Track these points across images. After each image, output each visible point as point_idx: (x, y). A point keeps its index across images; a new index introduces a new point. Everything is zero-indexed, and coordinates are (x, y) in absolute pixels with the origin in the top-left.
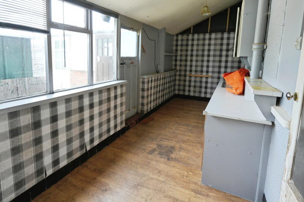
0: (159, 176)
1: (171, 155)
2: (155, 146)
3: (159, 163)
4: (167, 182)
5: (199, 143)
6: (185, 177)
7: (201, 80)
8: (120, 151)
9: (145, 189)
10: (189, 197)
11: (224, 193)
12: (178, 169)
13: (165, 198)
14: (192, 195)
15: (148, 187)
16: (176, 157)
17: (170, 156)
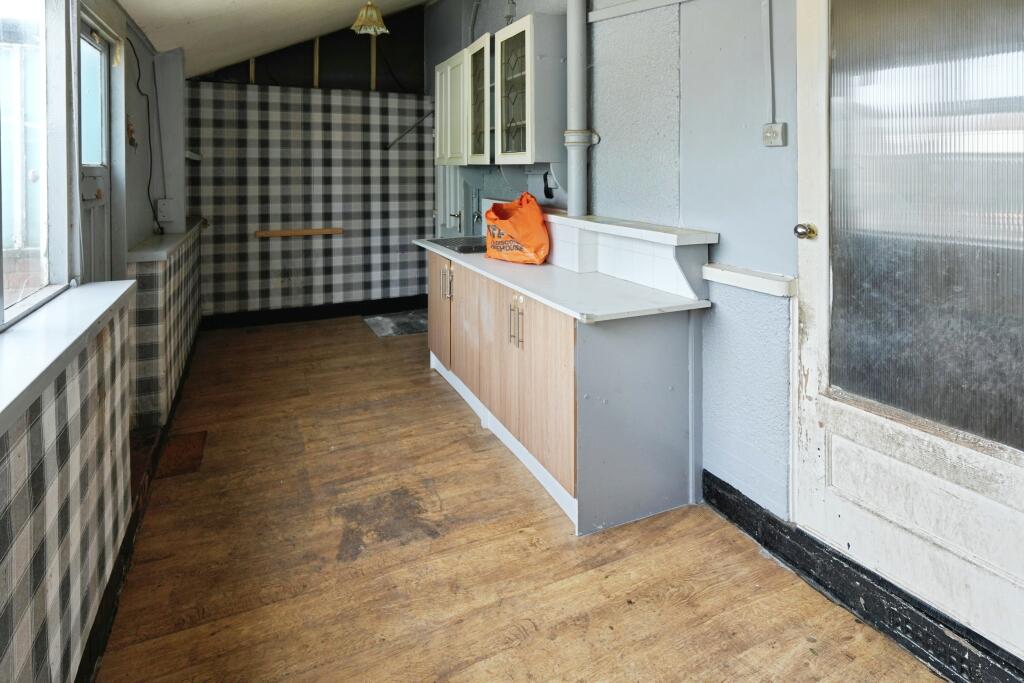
0: (468, 598)
1: (423, 516)
2: (339, 523)
3: (420, 564)
4: (510, 595)
5: (456, 442)
6: (532, 550)
7: (308, 248)
8: (203, 629)
9: (481, 665)
10: (596, 588)
11: (636, 522)
12: (490, 540)
13: (558, 639)
14: (597, 580)
15: (479, 654)
16: (445, 515)
17: (426, 522)
